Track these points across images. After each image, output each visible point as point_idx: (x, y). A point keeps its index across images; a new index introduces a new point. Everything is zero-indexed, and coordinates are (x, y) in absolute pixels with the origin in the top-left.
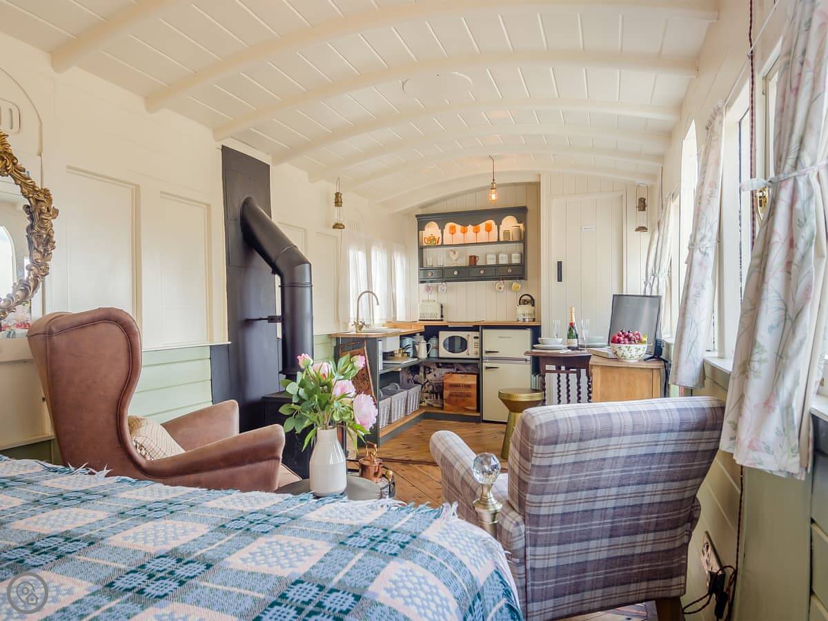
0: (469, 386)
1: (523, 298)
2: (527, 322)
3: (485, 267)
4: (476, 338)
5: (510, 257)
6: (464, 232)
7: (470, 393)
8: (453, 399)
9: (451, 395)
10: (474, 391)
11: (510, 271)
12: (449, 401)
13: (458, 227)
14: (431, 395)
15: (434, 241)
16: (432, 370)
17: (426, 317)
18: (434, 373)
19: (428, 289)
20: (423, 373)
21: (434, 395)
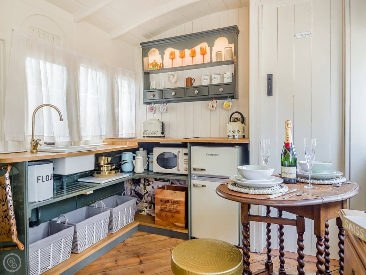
0: (177, 203)
1: (234, 116)
2: (237, 141)
3: (200, 88)
4: (186, 154)
5: (222, 78)
6: (183, 56)
7: (179, 210)
8: (164, 214)
9: (161, 210)
10: (182, 208)
11: (221, 89)
12: (159, 216)
13: (177, 52)
14: (150, 205)
15: (156, 66)
16: (151, 183)
17: (148, 133)
18: (152, 185)
19: (151, 109)
20: (143, 185)
21: (153, 205)
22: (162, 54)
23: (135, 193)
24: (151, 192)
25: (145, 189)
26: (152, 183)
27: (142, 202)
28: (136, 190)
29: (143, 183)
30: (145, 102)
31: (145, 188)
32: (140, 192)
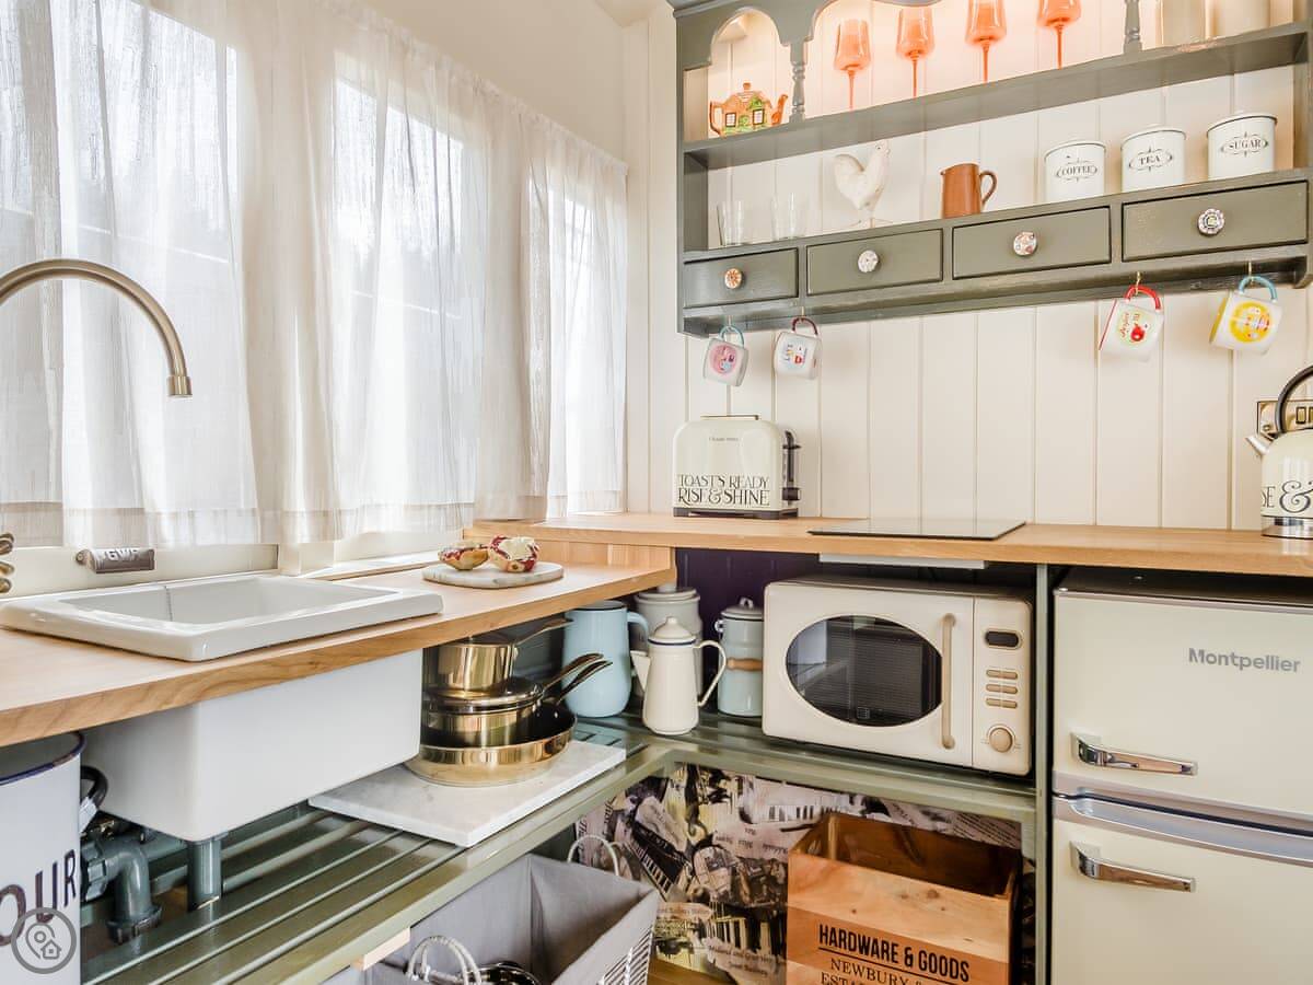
0: (952, 967)
5: (1199, 151)
14: (724, 919)
15: (758, 115)
16: (730, 787)
17: (706, 493)
18: (739, 802)
19: (724, 359)
20: (683, 791)
21: (742, 920)
22: (796, 36)
23: (636, 836)
24: (730, 840)
25: (698, 823)
26: (740, 787)
27: (675, 891)
28: (637, 818)
29: (684, 783)
30: (687, 321)
31: (696, 812)
32: (664, 834)
